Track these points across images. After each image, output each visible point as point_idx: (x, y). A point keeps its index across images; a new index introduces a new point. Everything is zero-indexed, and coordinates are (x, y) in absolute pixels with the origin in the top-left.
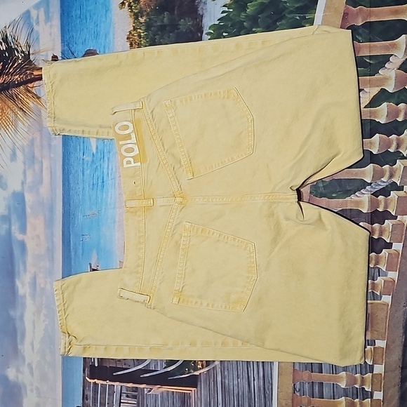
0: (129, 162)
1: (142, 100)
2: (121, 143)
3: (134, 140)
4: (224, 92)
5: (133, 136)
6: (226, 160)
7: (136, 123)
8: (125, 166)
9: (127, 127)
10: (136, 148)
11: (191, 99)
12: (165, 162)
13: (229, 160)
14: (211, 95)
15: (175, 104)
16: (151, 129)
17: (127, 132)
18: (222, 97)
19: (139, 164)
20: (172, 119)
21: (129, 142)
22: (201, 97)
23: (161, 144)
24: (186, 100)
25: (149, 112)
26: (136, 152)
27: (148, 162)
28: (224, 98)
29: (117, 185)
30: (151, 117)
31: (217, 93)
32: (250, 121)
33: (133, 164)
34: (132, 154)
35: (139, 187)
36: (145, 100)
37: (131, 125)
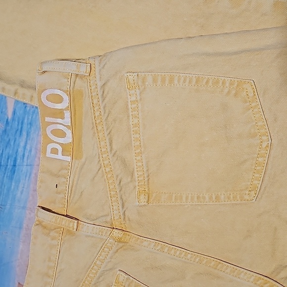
0: (54, 151)
1: (92, 61)
2: (47, 119)
3: (67, 120)
4: (231, 84)
5: (67, 114)
6: (207, 197)
7: (75, 97)
8: (49, 154)
9: (60, 100)
10: (69, 133)
11: (171, 80)
12: (108, 170)
13: (211, 198)
14: (207, 82)
15: (143, 82)
16: (97, 114)
17: (59, 106)
18: (226, 91)
19: (69, 159)
20: (133, 106)
21: (59, 121)
22: (190, 82)
23: (107, 141)
24: (163, 80)
25: (100, 84)
26: (68, 139)
27: (83, 160)
28: (229, 92)
29: (33, 175)
30: (100, 94)
31: (218, 82)
32: (264, 145)
33: (60, 156)
34: (61, 140)
35: (62, 195)
36: (97, 63)
37: (66, 97)
